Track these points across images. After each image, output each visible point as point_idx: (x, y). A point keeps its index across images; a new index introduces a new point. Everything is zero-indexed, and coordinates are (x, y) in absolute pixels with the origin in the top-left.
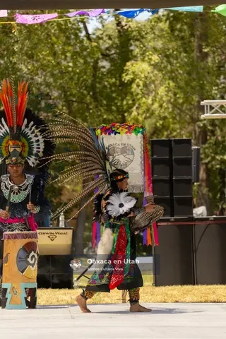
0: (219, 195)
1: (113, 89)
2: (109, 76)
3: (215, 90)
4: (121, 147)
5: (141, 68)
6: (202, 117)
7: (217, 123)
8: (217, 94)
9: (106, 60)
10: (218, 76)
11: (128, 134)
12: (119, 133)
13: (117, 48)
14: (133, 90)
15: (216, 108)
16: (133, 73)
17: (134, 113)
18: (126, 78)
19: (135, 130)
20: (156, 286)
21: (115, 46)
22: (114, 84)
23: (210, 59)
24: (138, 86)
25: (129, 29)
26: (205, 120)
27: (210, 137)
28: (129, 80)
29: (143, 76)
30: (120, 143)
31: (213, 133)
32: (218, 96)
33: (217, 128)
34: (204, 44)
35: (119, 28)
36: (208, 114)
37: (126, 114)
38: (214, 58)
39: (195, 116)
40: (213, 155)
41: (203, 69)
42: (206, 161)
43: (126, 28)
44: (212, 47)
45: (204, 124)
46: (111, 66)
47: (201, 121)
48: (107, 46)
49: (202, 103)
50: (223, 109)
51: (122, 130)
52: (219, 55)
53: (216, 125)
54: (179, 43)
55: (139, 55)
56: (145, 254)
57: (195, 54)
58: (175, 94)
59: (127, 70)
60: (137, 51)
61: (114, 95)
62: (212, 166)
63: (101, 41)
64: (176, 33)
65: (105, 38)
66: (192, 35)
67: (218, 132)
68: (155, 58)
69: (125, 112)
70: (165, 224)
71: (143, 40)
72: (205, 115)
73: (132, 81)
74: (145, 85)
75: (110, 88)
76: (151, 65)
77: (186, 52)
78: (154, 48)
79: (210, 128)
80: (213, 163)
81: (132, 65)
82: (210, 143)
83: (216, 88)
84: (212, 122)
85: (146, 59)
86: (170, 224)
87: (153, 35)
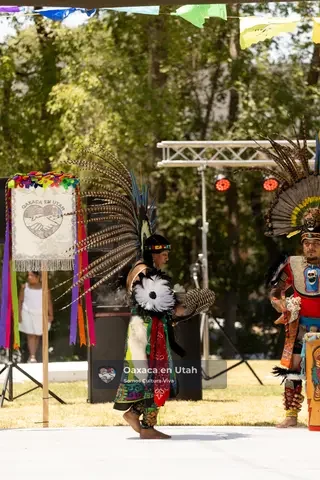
0: (182, 275)
1: (33, 122)
2: (27, 103)
3: (178, 127)
4: (43, 205)
5: (74, 95)
6: (160, 164)
7: (180, 173)
8: (179, 132)
9: (23, 81)
10: (182, 107)
11: (55, 187)
12: (41, 186)
13: (38, 64)
14: (62, 125)
15: (179, 153)
16: (63, 101)
17: (63, 157)
18: (53, 108)
19: (65, 181)
20: (92, 402)
21: (35, 61)
22: (34, 116)
23: (170, 83)
24: (70, 119)
25: (57, 38)
26: (163, 168)
27: (171, 192)
28: (56, 111)
29: (76, 105)
30: (43, 200)
31: (174, 186)
32: (182, 136)
33: (180, 180)
34: (161, 62)
35: (42, 36)
36: (168, 161)
37: (51, 159)
38: (176, 81)
39: (149, 163)
40: (174, 218)
41: (161, 96)
42: (165, 226)
43: (51, 36)
44: (173, 66)
45: (162, 175)
46: (30, 90)
47: (158, 170)
48: (24, 61)
49: (159, 145)
50: (188, 154)
51: (46, 182)
52: (182, 78)
53: (179, 177)
54: (127, 60)
55: (70, 75)
56: (76, 357)
57: (150, 76)
58: (122, 132)
59: (54, 97)
60: (67, 69)
61: (34, 131)
62: (174, 234)
63: (15, 54)
64: (123, 45)
65: (21, 50)
66: (145, 49)
67: (182, 186)
68: (94, 80)
69: (50, 155)
70: (107, 315)
71: (76, 55)
72: (164, 161)
73: (62, 112)
74: (80, 118)
75: (29, 122)
76: (87, 90)
77: (137, 72)
78: (92, 66)
79: (170, 180)
80: (175, 229)
81: (61, 89)
82: (170, 202)
83: (179, 124)
84: (174, 172)
85: (81, 80)
86: (112, 315)
87: (90, 48)
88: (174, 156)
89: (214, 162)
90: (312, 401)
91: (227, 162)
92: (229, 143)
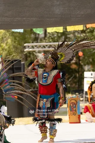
7: (31, 52)
26: (26, 51)
27: (29, 58)
29: (1, 34)
32: (31, 42)
33: (31, 55)
49: (25, 45)
88: (29, 48)
89: (40, 49)
90: (70, 115)
91: (44, 49)
92: (44, 44)
